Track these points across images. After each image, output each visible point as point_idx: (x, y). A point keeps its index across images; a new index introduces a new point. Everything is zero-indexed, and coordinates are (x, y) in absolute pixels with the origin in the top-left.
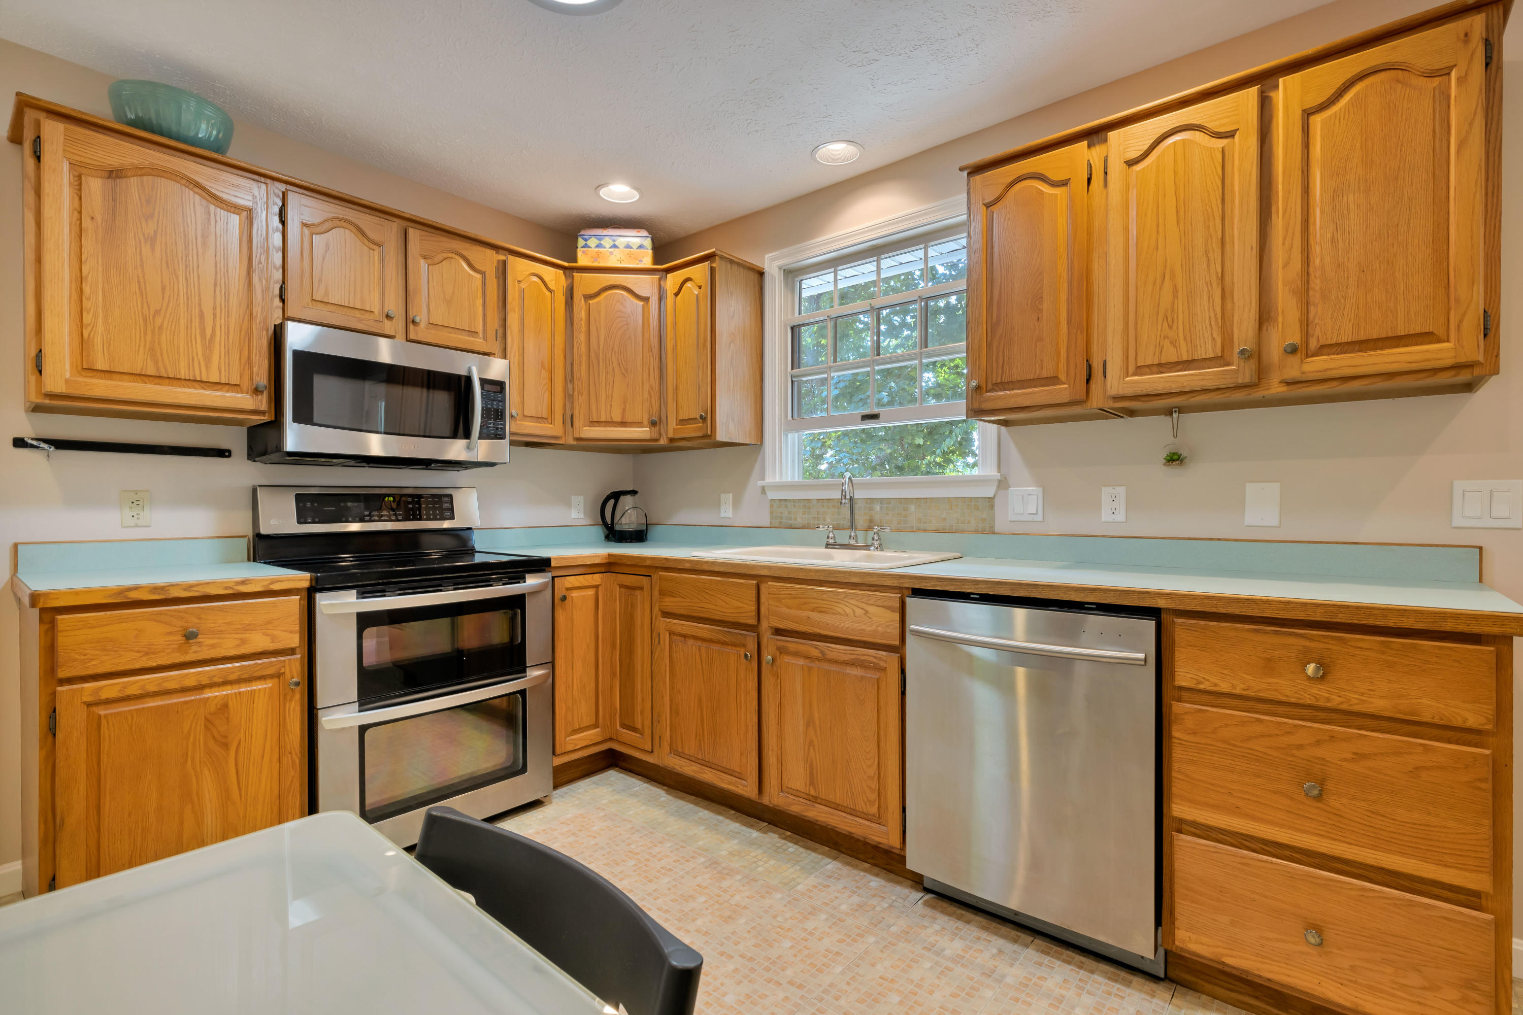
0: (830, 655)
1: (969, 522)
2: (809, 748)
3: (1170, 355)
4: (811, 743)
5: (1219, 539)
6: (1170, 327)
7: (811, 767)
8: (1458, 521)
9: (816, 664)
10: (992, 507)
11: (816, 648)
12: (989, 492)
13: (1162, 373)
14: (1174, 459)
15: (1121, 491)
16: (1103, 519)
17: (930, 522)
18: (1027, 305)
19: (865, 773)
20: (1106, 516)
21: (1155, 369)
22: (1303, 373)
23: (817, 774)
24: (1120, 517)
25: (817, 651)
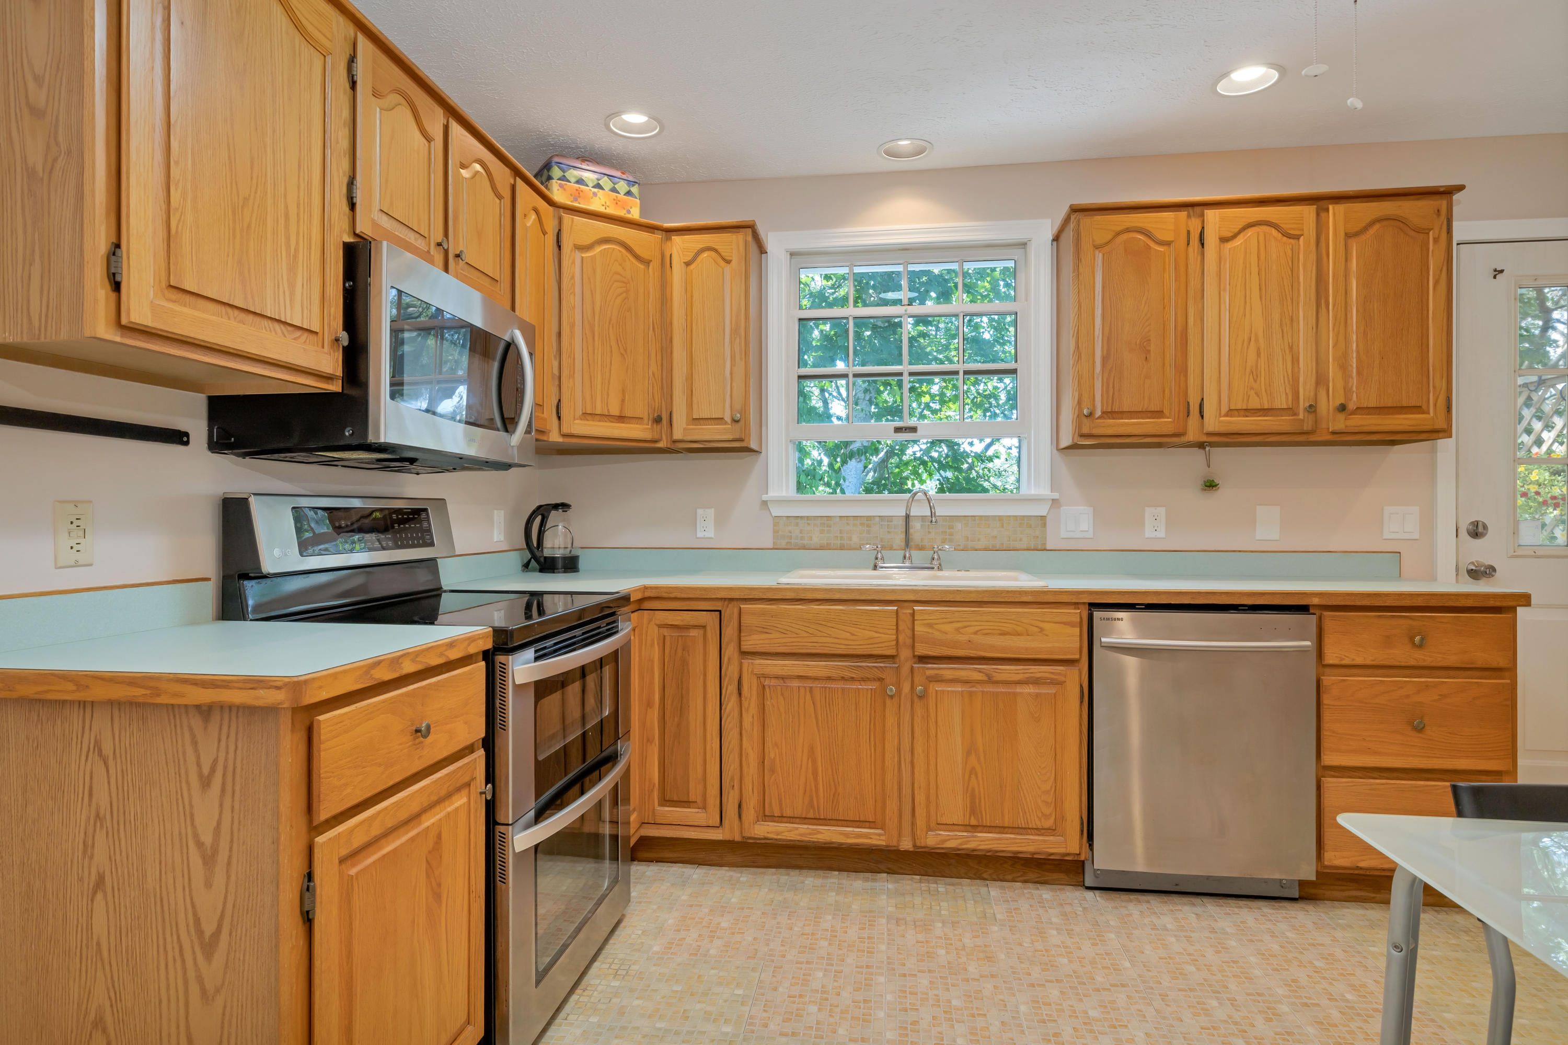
0: (998, 677)
1: (1021, 540)
2: (970, 777)
3: (1254, 403)
4: (973, 771)
5: (1240, 551)
6: (1255, 381)
7: (973, 796)
8: (1387, 535)
9: (978, 688)
10: (1044, 525)
11: (980, 672)
12: (1042, 510)
13: (1247, 416)
14: (1210, 485)
15: (1162, 511)
16: (1147, 536)
17: (979, 540)
18: (1136, 344)
19: (1039, 788)
20: (1149, 533)
21: (1242, 413)
22: (1346, 426)
23: (980, 801)
24: (1161, 534)
25: (981, 674)
